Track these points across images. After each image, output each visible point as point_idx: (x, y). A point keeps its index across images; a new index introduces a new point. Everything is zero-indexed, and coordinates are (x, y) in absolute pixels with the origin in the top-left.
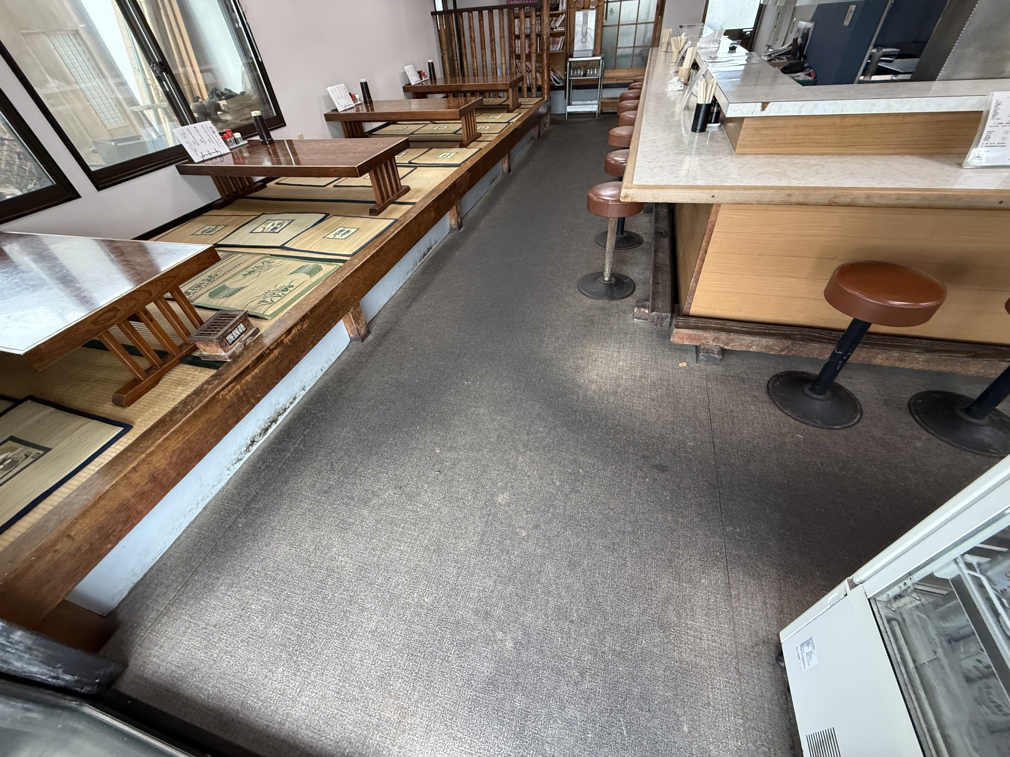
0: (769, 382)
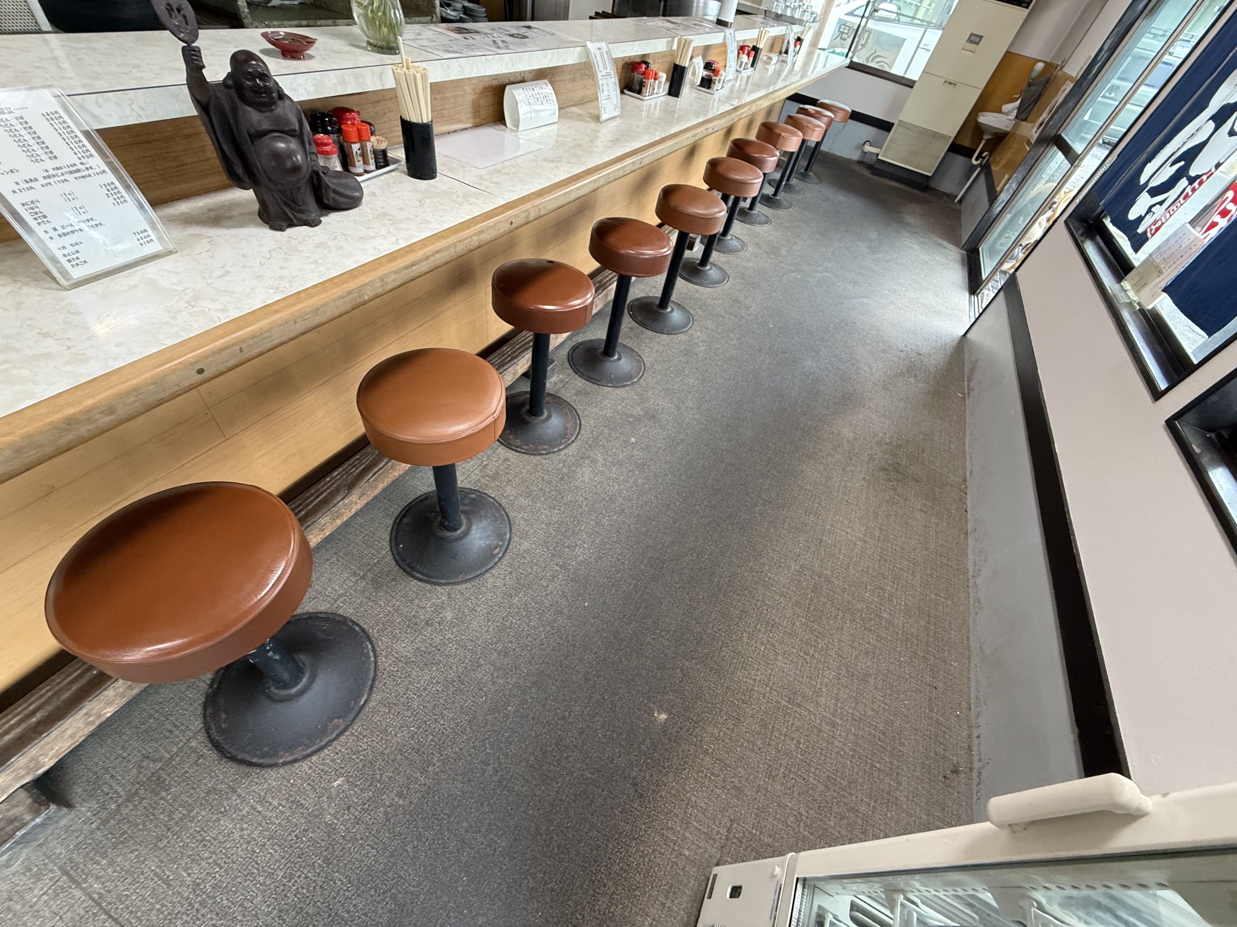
0: (208, 730)
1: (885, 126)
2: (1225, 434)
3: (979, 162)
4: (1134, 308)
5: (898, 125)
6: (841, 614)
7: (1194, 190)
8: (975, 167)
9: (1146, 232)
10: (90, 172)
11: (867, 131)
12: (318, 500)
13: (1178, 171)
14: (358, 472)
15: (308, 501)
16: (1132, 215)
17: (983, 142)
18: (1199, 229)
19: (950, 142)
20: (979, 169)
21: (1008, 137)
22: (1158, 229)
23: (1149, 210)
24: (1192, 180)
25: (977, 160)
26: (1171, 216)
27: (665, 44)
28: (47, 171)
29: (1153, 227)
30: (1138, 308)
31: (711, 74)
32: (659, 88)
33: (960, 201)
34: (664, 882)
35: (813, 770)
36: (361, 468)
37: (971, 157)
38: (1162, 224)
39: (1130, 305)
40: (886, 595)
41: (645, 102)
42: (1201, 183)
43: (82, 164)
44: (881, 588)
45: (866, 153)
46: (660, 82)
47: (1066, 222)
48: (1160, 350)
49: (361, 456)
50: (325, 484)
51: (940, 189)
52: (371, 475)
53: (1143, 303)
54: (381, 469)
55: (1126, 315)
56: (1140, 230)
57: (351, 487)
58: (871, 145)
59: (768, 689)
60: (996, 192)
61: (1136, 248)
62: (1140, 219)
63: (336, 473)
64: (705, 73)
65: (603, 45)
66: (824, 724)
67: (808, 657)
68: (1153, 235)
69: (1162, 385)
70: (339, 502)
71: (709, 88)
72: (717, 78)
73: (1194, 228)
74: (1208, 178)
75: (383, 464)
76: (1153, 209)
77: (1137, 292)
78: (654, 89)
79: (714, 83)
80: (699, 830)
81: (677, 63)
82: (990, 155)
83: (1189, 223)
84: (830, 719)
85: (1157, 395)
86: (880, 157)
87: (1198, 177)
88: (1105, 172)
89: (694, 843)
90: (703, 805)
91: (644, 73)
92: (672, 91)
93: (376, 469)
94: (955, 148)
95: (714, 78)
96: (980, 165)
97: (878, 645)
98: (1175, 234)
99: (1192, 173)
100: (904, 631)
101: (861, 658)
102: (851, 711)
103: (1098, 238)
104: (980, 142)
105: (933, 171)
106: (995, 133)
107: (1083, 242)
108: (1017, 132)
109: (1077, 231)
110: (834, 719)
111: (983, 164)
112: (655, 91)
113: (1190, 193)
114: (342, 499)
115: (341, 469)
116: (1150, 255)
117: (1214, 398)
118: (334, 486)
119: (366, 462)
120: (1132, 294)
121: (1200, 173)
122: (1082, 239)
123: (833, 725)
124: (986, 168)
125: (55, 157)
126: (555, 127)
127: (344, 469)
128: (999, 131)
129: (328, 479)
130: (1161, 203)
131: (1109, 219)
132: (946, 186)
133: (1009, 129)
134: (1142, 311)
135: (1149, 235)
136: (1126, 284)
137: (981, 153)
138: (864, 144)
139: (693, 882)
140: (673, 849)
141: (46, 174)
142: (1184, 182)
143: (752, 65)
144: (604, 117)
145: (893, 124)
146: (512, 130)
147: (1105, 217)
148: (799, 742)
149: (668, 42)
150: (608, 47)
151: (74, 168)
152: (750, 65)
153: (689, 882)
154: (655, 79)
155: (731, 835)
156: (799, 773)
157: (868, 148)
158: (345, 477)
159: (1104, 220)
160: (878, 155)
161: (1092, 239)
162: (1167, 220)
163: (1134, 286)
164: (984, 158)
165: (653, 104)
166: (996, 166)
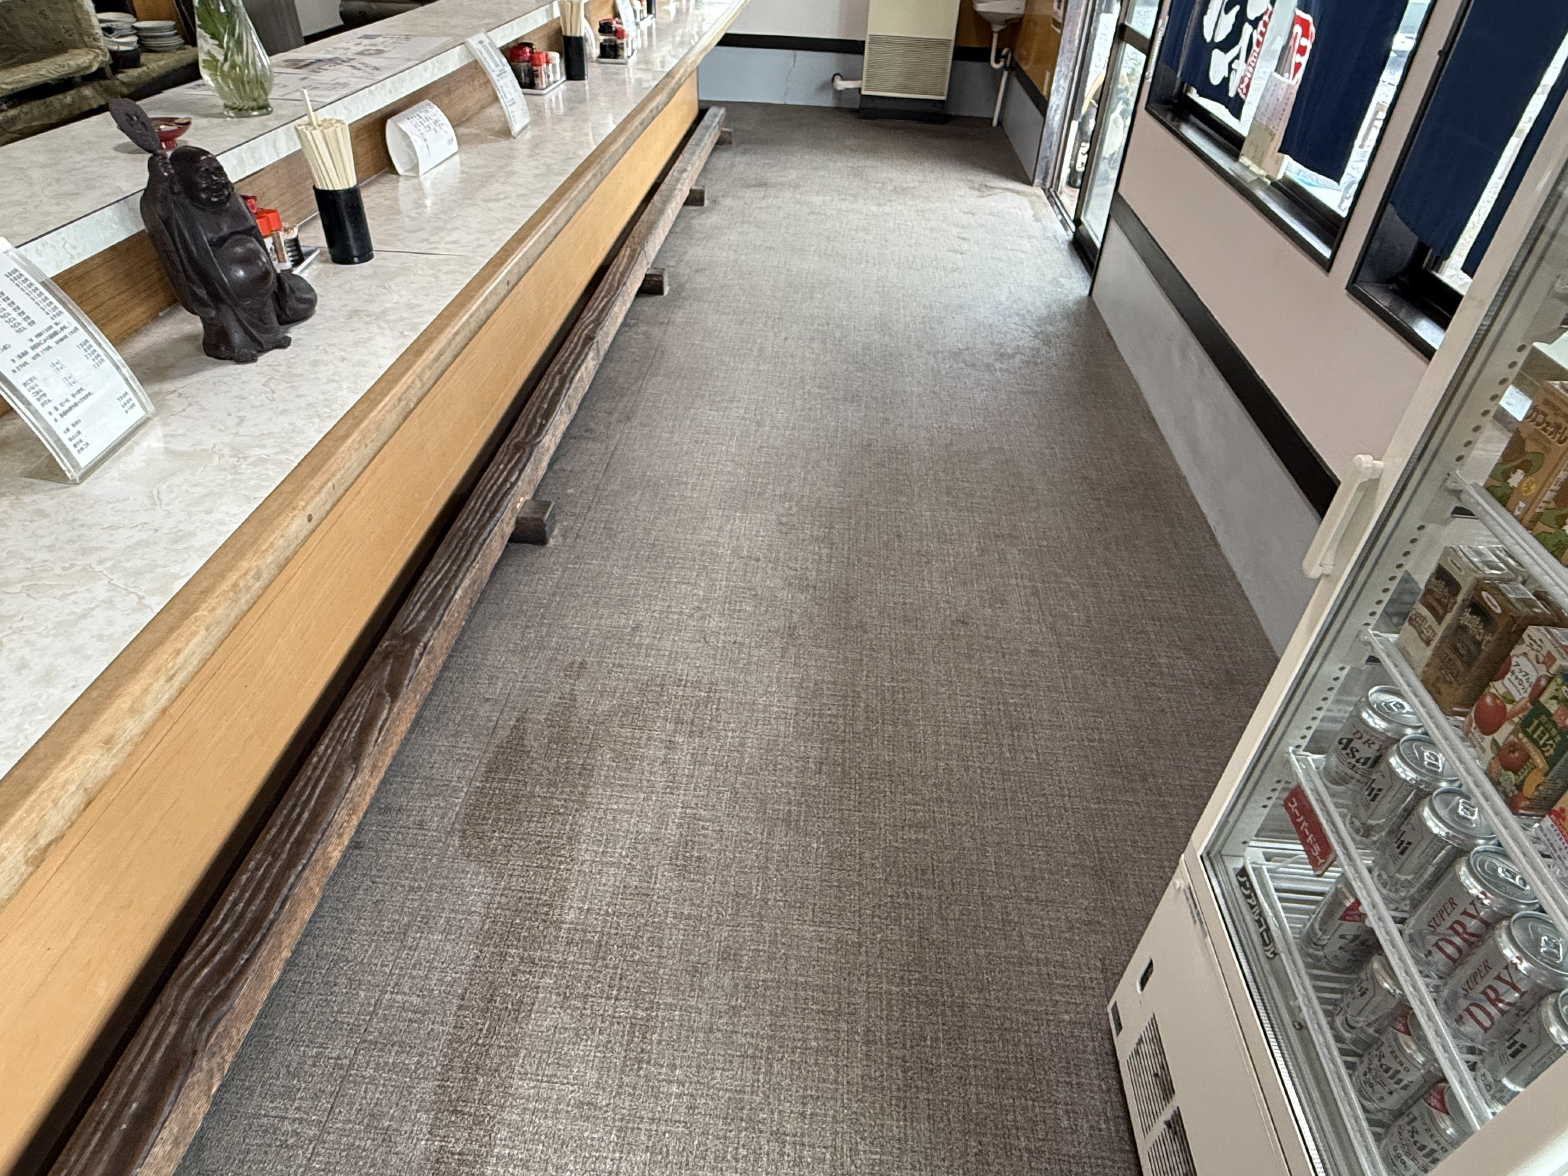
1: (854, 48)
2: (1404, 279)
3: (1001, 64)
4: (1265, 183)
5: (870, 43)
6: (1110, 680)
7: (1262, 34)
8: (1000, 72)
9: (1237, 94)
10: (65, 332)
11: (827, 61)
12: (318, 791)
13: (1237, 17)
14: (353, 735)
15: (304, 798)
16: (1215, 78)
17: (995, 36)
18: (1286, 75)
19: (952, 46)
20: (1005, 74)
21: (1025, 22)
22: (1248, 87)
23: (1230, 69)
24: (1254, 24)
25: (997, 62)
26: (1254, 68)
27: (544, 13)
28: (31, 340)
29: (1243, 86)
30: (1269, 182)
31: (613, 37)
32: (554, 73)
33: (1000, 123)
34: (1056, 1060)
35: (1166, 863)
36: (356, 729)
37: (988, 60)
38: (1250, 79)
39: (1259, 180)
40: (1152, 637)
41: (546, 97)
42: (1266, 25)
43: (56, 324)
44: (1142, 632)
45: (840, 91)
46: (554, 66)
47: (1146, 109)
48: (1312, 221)
49: (347, 713)
50: (315, 768)
51: (966, 114)
52: (376, 733)
53: (1272, 174)
54: (386, 719)
55: (1261, 194)
56: (1232, 94)
57: (356, 757)
58: (843, 79)
59: (1067, 798)
60: (1043, 97)
61: (1237, 114)
62: (1226, 81)
63: (322, 748)
64: (602, 38)
65: (482, 36)
66: (1153, 810)
67: (1096, 744)
68: (1246, 94)
69: (1326, 253)
70: (350, 784)
71: (616, 56)
72: (624, 41)
73: (1282, 75)
74: (1270, 17)
75: (385, 712)
76: (1233, 66)
77: (1259, 164)
78: (549, 77)
79: (623, 49)
80: (1068, 986)
81: (568, 34)
82: (1012, 50)
83: (1276, 70)
84: (1157, 801)
85: (1327, 265)
86: (864, 92)
87: (1259, 19)
88: (1163, 38)
89: (1069, 1003)
90: (1058, 958)
91: (531, 59)
92: (572, 73)
93: (380, 723)
94: (962, 53)
95: (619, 42)
96: (1005, 67)
97: (1171, 696)
98: (1266, 89)
99: (1251, 15)
100: (1193, 670)
101: (1158, 719)
102: (1178, 783)
103: (1193, 118)
104: (992, 37)
105: (946, 92)
106: (1006, 21)
107: (1178, 127)
108: (1035, 13)
109: (1165, 116)
110: (1161, 799)
111: (1008, 64)
112: (552, 79)
113: (1261, 39)
114: (354, 779)
115: (326, 741)
116: (1254, 119)
117: (1375, 245)
118: (331, 764)
119: (360, 715)
120: (1254, 168)
121: (1259, 14)
122: (1175, 123)
123: (1164, 806)
124: (1014, 68)
125: (33, 322)
126: (457, 157)
127: (331, 739)
128: (1009, 17)
129: (315, 759)
130: (1237, 57)
131: (1194, 91)
132: (972, 108)
133: (1021, 12)
134: (1275, 184)
135: (1243, 96)
136: (1244, 160)
137: (999, 51)
138: (833, 80)
139: (1091, 1044)
140: (1048, 1021)
141: (32, 344)
142: (1247, 29)
143: (649, 11)
144: (516, 128)
145: (863, 42)
146: (408, 178)
147: (1188, 90)
148: (1135, 841)
149: (547, 10)
150: (489, 38)
151: (51, 332)
152: (645, 11)
153: (1087, 1046)
154: (548, 63)
155: (1109, 974)
156: (1152, 874)
157: (841, 85)
158: (339, 748)
159: (1189, 95)
160: (860, 90)
161: (1187, 121)
162: (1252, 74)
163: (1253, 159)
164: (1006, 57)
165: (553, 99)
166: (1026, 64)
